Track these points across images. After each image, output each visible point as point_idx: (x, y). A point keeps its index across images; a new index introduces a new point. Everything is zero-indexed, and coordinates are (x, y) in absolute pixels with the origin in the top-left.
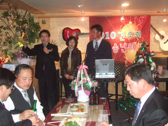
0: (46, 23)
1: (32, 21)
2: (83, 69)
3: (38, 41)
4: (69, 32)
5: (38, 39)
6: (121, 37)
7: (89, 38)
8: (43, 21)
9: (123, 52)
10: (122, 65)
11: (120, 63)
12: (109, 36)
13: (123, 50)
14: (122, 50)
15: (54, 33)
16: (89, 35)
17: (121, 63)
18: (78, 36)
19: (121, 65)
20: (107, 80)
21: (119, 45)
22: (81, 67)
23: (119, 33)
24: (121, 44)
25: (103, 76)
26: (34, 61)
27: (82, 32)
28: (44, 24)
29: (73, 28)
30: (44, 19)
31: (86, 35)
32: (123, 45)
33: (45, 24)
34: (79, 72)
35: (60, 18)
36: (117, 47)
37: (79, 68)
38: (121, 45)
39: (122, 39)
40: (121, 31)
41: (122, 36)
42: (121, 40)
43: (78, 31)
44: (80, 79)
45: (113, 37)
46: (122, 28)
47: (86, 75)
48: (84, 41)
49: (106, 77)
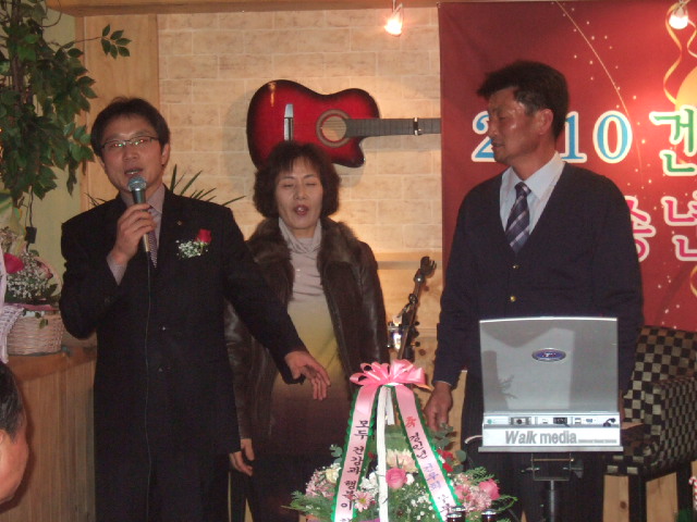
0: (129, 47)
1: (31, 39)
2: (393, 388)
3: (72, 181)
4: (296, 111)
5: (73, 166)
6: (668, 145)
7: (436, 155)
8: (112, 38)
9: (683, 254)
10: (676, 352)
11: (662, 333)
12: (586, 145)
13: (681, 242)
14: (675, 239)
15: (190, 122)
16: (438, 137)
17: (672, 333)
18: (360, 139)
19: (668, 350)
20: (567, 464)
21: (659, 205)
22: (378, 374)
23: (656, 118)
24: (674, 200)
25: (537, 439)
26: (44, 323)
27: (387, 110)
28: (114, 55)
29: (324, 83)
30: (117, 22)
31: (416, 138)
32: (683, 209)
33: (125, 52)
34: (362, 410)
35: (232, 15)
36: (643, 219)
37: (361, 378)
38: (670, 203)
39: (674, 166)
40: (671, 107)
41: (674, 141)
42: (667, 172)
43: (359, 104)
44: (371, 463)
45: (613, 147)
46: (675, 84)
47: (411, 432)
48: (403, 177)
49: (558, 444)
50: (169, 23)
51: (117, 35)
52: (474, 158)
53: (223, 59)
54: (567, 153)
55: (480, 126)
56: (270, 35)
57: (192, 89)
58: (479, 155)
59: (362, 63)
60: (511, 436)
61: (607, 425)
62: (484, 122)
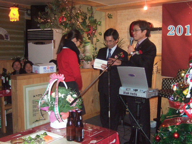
7: (161, 35)
26: (88, 63)
28: (110, 18)
33: (112, 18)
35: (129, 10)
48: (157, 39)
49: (133, 96)
50: (119, 12)
51: (110, 15)
52: (168, 35)
53: (127, 18)
54: (187, 34)
55: (169, 28)
56: (135, 13)
57: (122, 24)
58: (169, 34)
59: (151, 17)
60: (124, 93)
61: (144, 92)
62: (170, 27)
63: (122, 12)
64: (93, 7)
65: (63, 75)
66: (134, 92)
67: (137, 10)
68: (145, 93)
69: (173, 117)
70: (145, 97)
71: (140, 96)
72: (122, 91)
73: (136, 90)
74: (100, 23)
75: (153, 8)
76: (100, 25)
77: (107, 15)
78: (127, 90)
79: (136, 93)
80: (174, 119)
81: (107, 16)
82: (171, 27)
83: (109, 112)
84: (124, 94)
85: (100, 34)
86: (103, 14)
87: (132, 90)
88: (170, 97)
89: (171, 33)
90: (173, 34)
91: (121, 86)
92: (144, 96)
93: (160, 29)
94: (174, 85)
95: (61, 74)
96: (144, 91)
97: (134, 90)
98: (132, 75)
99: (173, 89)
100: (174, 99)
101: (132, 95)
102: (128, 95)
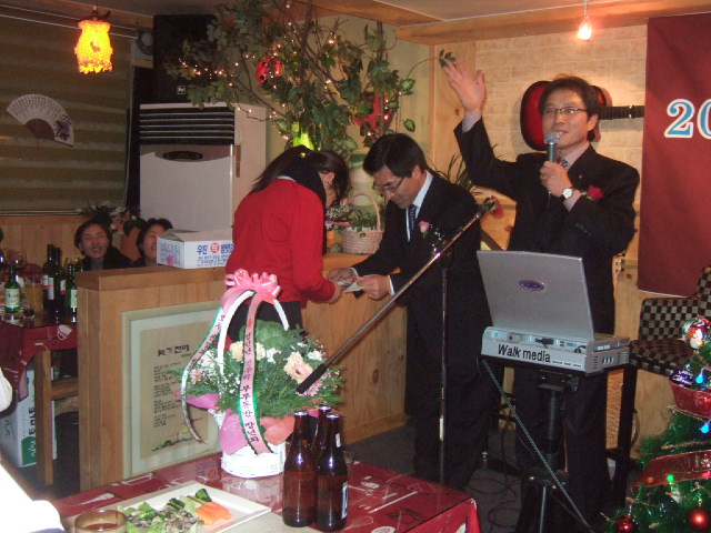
8: (446, 58)
25: (521, 354)
48: (625, 149)
49: (536, 361)
50: (483, 46)
51: (448, 56)
52: (667, 135)
53: (513, 69)
55: (673, 110)
56: (544, 51)
57: (495, 89)
58: (670, 132)
59: (602, 67)
60: (502, 349)
61: (578, 351)
62: (677, 107)
63: (494, 47)
64: (385, 27)
65: (273, 278)
66: (538, 348)
67: (549, 40)
68: (580, 351)
69: (689, 448)
70: (582, 369)
71: (563, 366)
72: (493, 341)
73: (547, 342)
74: (412, 86)
75: (614, 31)
76: (409, 92)
77: (437, 54)
78: (511, 338)
79: (547, 351)
80: (692, 456)
81: (436, 61)
82: (678, 105)
83: (442, 420)
84: (501, 356)
85: (411, 126)
86: (423, 51)
87: (531, 339)
88: (676, 373)
89: (679, 130)
90: (687, 132)
91: (491, 325)
92: (578, 363)
93: (635, 112)
94: (694, 327)
95: (265, 274)
96: (578, 344)
97: (538, 341)
98: (533, 285)
99: (689, 340)
100: (693, 380)
101: (531, 361)
102: (516, 358)
